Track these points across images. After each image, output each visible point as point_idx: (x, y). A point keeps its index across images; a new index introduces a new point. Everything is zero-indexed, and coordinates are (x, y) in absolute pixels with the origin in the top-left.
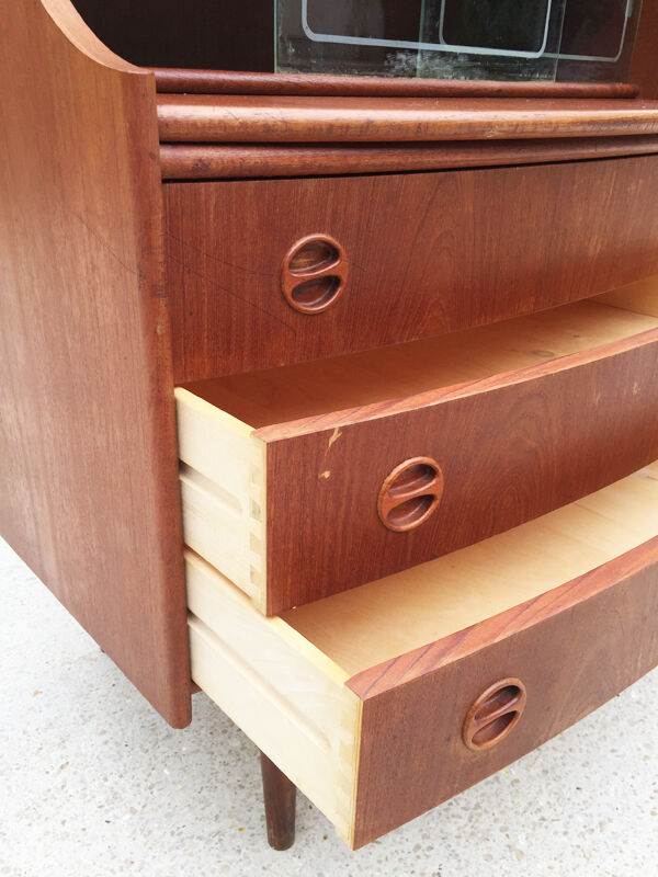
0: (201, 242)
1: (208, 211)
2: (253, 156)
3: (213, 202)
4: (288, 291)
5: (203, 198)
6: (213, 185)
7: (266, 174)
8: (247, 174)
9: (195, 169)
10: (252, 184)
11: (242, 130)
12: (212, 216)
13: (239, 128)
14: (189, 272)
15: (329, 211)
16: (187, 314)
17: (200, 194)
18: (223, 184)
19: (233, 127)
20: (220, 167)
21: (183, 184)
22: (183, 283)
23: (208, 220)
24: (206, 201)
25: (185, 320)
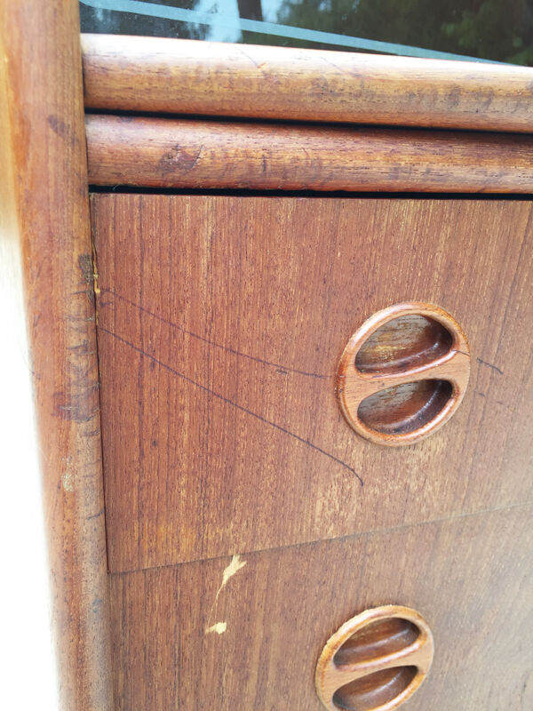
0: (181, 309)
1: (196, 250)
2: (291, 149)
3: (207, 231)
4: (352, 407)
5: (187, 223)
6: (208, 201)
7: (316, 185)
8: (276, 181)
9: (165, 163)
10: (289, 203)
11: (266, 89)
12: (204, 261)
13: (261, 83)
14: (153, 365)
15: (440, 260)
16: (147, 444)
17: (179, 218)
18: (231, 200)
19: (248, 83)
20: (220, 165)
21: (145, 197)
22: (141, 386)
23: (195, 266)
24: (195, 232)
25: (142, 454)
